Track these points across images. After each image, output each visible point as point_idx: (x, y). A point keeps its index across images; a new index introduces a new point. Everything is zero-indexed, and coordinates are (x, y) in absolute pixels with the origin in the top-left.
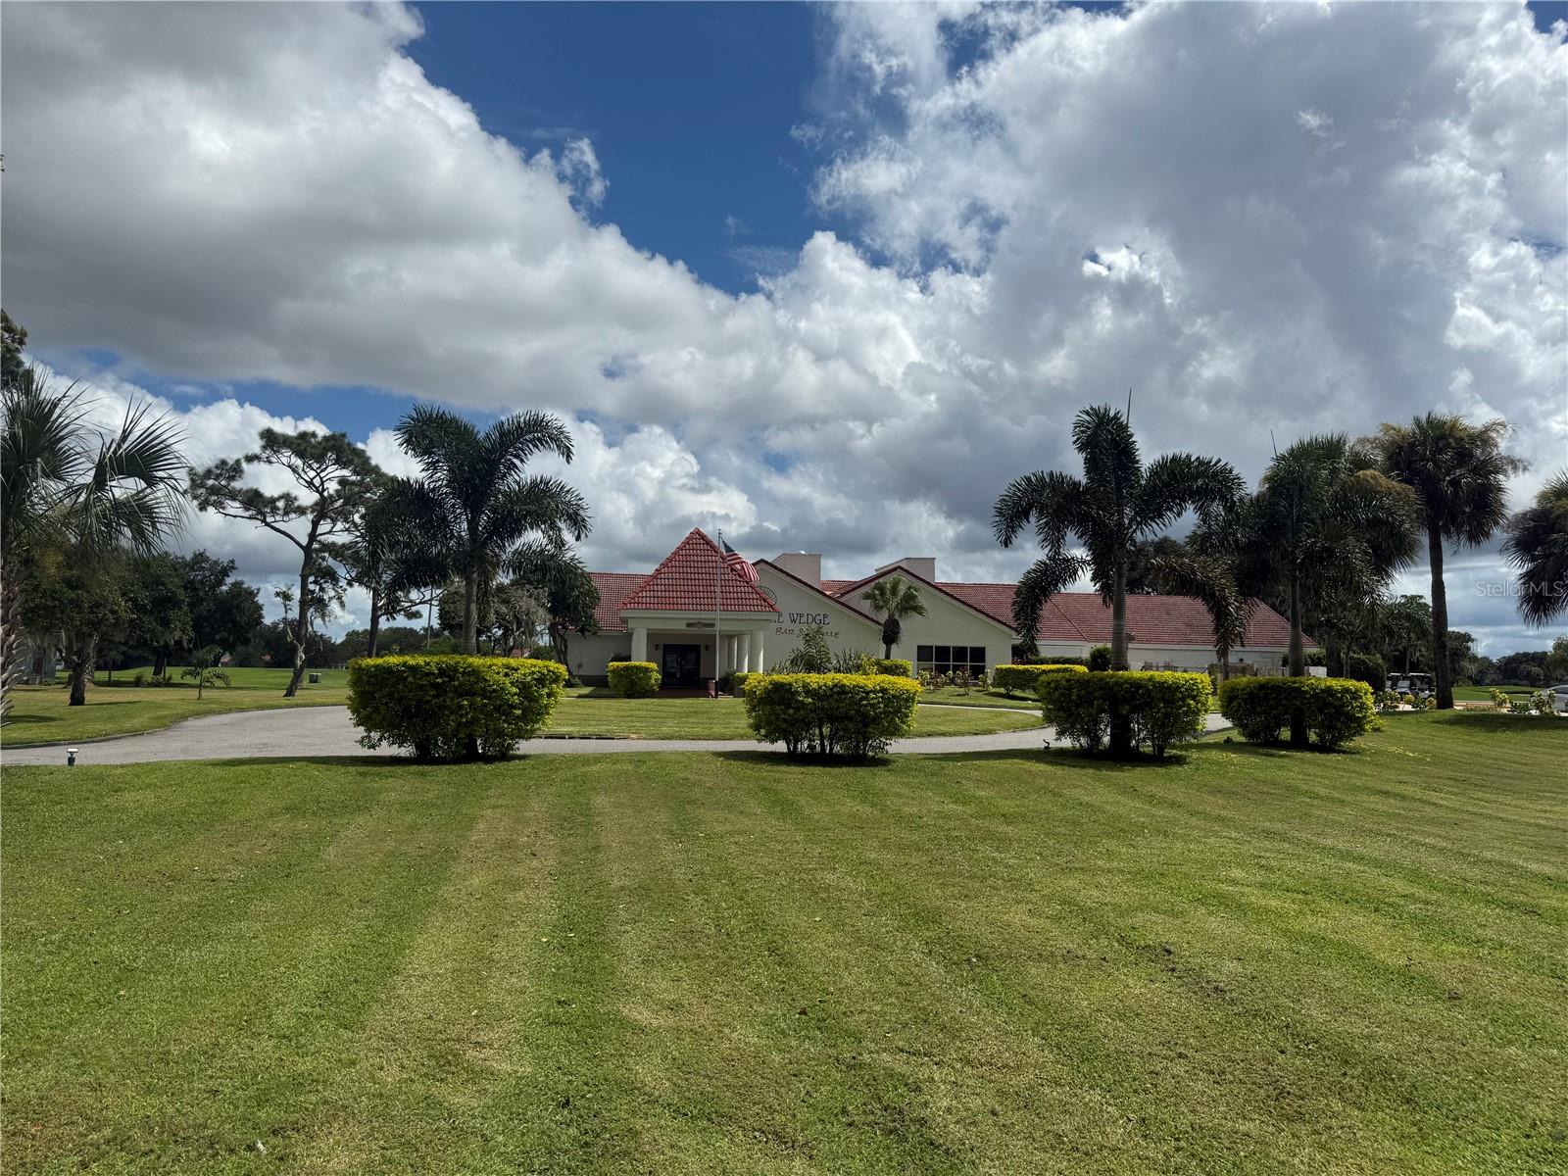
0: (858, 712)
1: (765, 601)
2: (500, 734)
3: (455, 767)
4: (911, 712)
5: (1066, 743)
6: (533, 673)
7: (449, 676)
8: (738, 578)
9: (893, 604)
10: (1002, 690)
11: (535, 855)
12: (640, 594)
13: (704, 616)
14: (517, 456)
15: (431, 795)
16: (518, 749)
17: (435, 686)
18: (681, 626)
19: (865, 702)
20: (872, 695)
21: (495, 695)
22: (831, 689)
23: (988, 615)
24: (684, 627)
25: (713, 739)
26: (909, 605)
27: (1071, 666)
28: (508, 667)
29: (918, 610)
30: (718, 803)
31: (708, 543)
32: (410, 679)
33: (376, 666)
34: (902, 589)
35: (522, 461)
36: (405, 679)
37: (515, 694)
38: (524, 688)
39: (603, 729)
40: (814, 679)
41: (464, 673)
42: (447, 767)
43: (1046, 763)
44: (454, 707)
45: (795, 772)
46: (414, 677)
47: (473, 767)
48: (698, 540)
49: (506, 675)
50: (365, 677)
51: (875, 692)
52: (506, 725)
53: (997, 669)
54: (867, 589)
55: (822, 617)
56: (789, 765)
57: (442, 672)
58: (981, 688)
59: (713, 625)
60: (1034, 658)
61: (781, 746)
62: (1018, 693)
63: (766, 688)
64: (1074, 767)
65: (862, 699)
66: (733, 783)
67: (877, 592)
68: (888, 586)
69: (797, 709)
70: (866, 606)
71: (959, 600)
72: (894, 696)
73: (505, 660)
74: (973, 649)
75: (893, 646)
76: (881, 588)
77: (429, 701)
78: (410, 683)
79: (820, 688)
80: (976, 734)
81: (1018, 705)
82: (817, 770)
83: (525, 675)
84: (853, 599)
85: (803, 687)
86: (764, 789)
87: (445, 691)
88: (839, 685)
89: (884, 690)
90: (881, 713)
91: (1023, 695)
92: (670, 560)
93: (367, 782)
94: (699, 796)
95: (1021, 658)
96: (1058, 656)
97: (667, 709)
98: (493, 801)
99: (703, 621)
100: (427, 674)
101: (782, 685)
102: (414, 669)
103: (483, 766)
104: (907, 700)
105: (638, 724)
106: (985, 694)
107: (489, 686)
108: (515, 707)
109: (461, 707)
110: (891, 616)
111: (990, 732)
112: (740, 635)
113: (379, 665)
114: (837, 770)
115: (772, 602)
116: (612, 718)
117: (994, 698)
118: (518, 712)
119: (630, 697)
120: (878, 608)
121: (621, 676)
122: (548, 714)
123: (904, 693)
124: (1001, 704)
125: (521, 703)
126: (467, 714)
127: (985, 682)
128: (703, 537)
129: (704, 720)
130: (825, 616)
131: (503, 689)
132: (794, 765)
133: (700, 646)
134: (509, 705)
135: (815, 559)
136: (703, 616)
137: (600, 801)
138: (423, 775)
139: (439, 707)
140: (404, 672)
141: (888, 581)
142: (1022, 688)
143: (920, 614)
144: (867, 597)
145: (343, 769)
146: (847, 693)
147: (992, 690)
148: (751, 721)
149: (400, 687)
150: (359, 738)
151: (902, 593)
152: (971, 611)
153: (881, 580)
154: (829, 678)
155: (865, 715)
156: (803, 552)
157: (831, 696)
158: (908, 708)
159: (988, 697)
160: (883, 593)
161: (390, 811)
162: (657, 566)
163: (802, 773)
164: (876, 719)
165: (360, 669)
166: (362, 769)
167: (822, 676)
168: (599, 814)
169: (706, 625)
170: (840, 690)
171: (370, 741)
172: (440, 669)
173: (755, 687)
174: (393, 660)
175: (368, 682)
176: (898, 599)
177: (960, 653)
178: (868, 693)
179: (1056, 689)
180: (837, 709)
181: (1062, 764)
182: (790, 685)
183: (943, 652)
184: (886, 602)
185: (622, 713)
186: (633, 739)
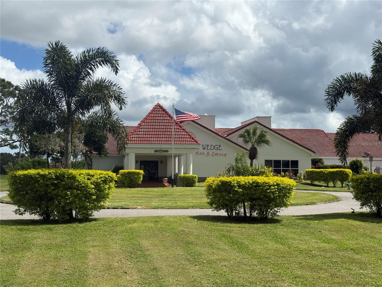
0: (265, 196)
1: (193, 139)
2: (86, 208)
3: (65, 226)
4: (291, 195)
5: (366, 210)
6: (101, 178)
7: (60, 180)
8: (179, 127)
9: (253, 140)
10: (309, 182)
11: (126, 273)
12: (131, 136)
13: (164, 147)
14: (91, 69)
15: (58, 240)
16: (94, 215)
17: (53, 184)
18: (152, 152)
19: (268, 191)
20: (272, 187)
21: (83, 188)
22: (252, 184)
23: (299, 145)
24: (154, 152)
25: (179, 209)
26: (262, 140)
27: (343, 169)
28: (89, 175)
29: (267, 142)
30: (204, 243)
31: (164, 110)
32: (41, 181)
33: (24, 175)
34: (258, 133)
35: (93, 71)
36: (39, 181)
37: (93, 188)
38: (97, 185)
39: (123, 204)
40: (243, 180)
41: (68, 178)
42: (61, 225)
43: (359, 220)
44: (63, 195)
45: (235, 227)
46: (43, 180)
47: (74, 225)
48: (159, 108)
49: (88, 179)
50: (18, 181)
51: (274, 185)
52: (88, 204)
53: (306, 171)
54: (242, 132)
55: (218, 147)
56: (231, 223)
57: (57, 178)
58: (298, 181)
59: (167, 151)
60: (321, 165)
61: (223, 213)
62: (316, 183)
63: (218, 184)
64: (373, 222)
65: (268, 189)
66: (207, 233)
67: (246, 134)
68: (251, 131)
69: (234, 195)
70: (240, 141)
71: (285, 137)
72: (283, 188)
73: (87, 171)
74: (292, 161)
75: (254, 160)
76: (248, 132)
77: (51, 192)
78: (42, 183)
79: (246, 184)
80: (307, 205)
81: (318, 189)
82: (247, 225)
83: (97, 179)
84: (234, 137)
85: (237, 183)
86: (224, 236)
87: (59, 187)
88: (256, 182)
89: (278, 185)
90: (277, 196)
91: (320, 184)
92: (145, 119)
93: (24, 234)
94: (193, 240)
95: (315, 165)
96: (333, 164)
97: (151, 193)
98: (91, 243)
99: (163, 149)
100: (50, 179)
101: (226, 182)
102: (43, 176)
103: (79, 225)
104: (289, 190)
105: (139, 201)
106: (300, 184)
107: (80, 184)
108: (93, 195)
109: (67, 195)
110: (253, 146)
111: (313, 203)
112: (179, 156)
113: (25, 174)
114: (256, 226)
115: (196, 139)
116: (125, 198)
117: (306, 186)
118: (94, 197)
119: (130, 187)
120: (246, 142)
121: (126, 177)
122: (108, 198)
123: (288, 186)
124: (309, 188)
125: (96, 193)
126: (69, 198)
127: (300, 178)
128: (161, 107)
129: (171, 199)
130: (220, 146)
131: (87, 186)
132: (234, 223)
133: (158, 161)
134: (90, 194)
135: (212, 118)
136: (162, 147)
137: (145, 243)
138: (50, 229)
139: (55, 195)
140: (38, 177)
141: (251, 128)
142: (319, 180)
143: (268, 144)
144: (241, 136)
145: (9, 227)
146: (259, 186)
147: (304, 181)
148: (209, 201)
149: (36, 185)
150: (14, 210)
151: (258, 134)
152: (291, 143)
153: (248, 128)
154: (249, 179)
155: (269, 197)
156: (206, 114)
157: (251, 188)
158: (289, 193)
159: (302, 185)
160: (249, 134)
161: (41, 249)
162: (139, 122)
163: (240, 227)
164: (274, 199)
165: (15, 176)
166: (19, 227)
167: (246, 178)
168: (147, 250)
169: (165, 151)
170: (257, 185)
171: (20, 211)
172: (56, 176)
173: (211, 183)
174: (32, 172)
175: (20, 183)
176: (256, 137)
177: (286, 164)
178: (270, 186)
179: (361, 183)
180: (255, 194)
181: (366, 221)
182: (230, 182)
183: (277, 163)
184: (250, 139)
185: (130, 196)
186: (139, 209)
